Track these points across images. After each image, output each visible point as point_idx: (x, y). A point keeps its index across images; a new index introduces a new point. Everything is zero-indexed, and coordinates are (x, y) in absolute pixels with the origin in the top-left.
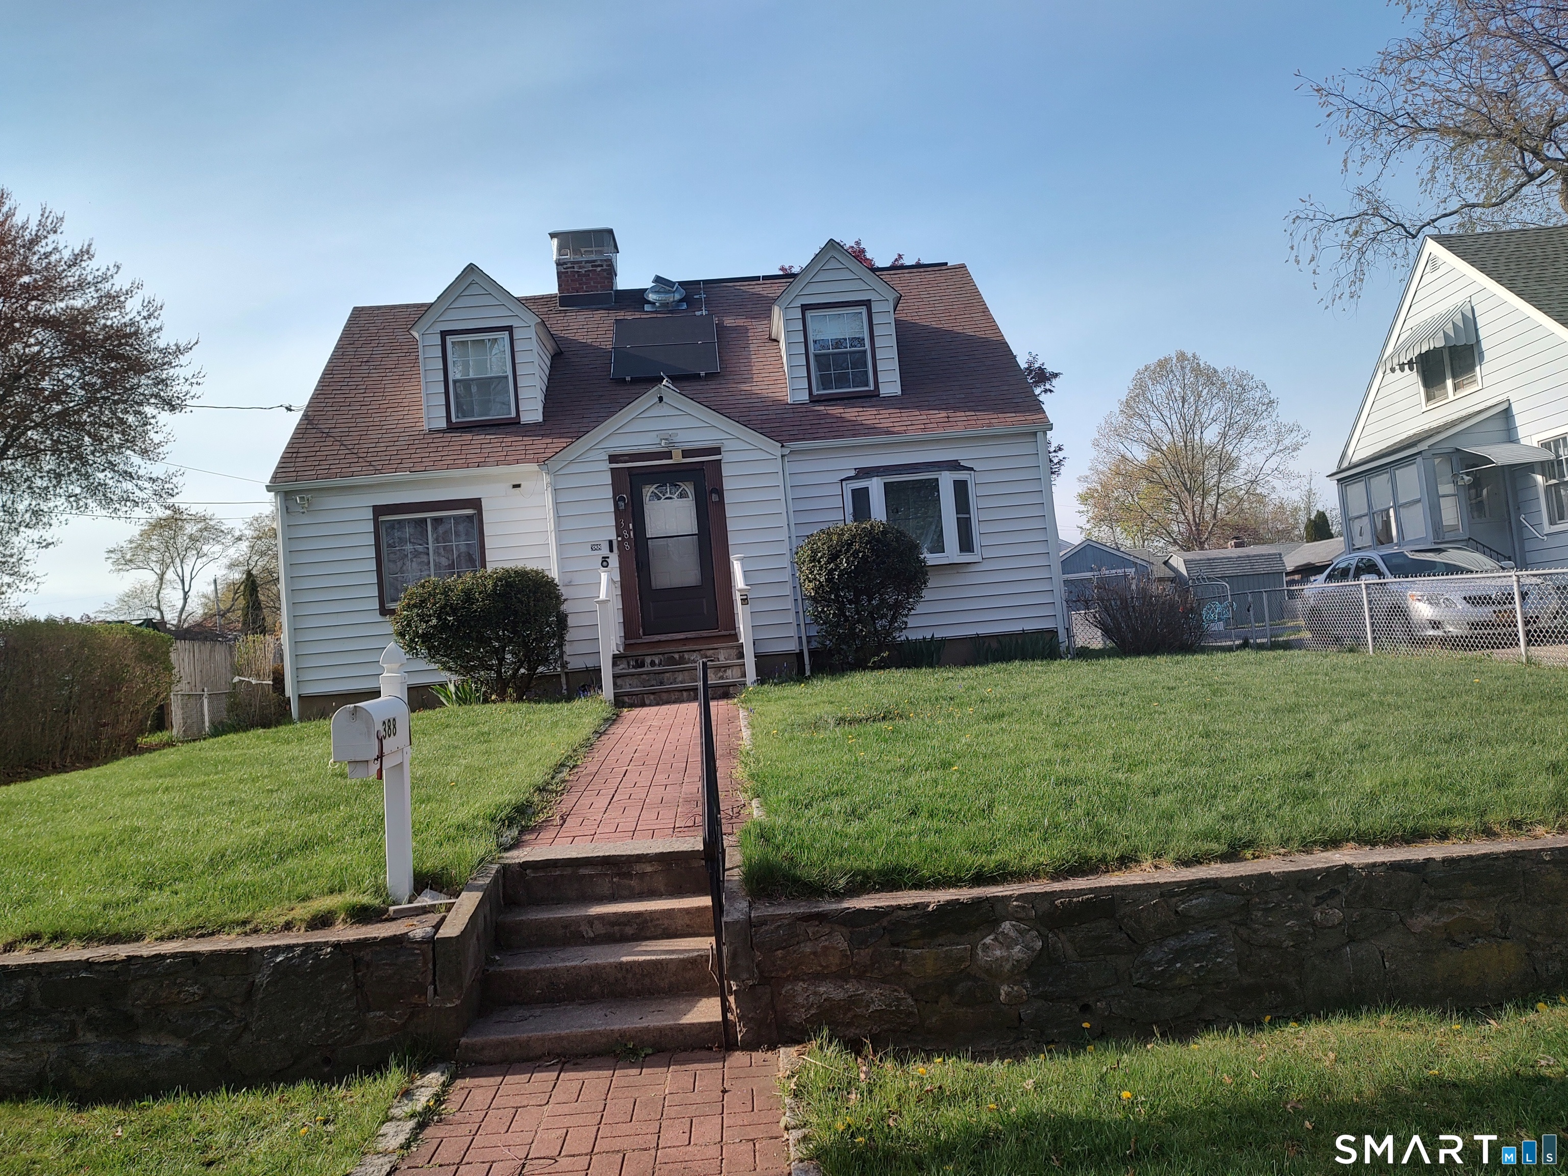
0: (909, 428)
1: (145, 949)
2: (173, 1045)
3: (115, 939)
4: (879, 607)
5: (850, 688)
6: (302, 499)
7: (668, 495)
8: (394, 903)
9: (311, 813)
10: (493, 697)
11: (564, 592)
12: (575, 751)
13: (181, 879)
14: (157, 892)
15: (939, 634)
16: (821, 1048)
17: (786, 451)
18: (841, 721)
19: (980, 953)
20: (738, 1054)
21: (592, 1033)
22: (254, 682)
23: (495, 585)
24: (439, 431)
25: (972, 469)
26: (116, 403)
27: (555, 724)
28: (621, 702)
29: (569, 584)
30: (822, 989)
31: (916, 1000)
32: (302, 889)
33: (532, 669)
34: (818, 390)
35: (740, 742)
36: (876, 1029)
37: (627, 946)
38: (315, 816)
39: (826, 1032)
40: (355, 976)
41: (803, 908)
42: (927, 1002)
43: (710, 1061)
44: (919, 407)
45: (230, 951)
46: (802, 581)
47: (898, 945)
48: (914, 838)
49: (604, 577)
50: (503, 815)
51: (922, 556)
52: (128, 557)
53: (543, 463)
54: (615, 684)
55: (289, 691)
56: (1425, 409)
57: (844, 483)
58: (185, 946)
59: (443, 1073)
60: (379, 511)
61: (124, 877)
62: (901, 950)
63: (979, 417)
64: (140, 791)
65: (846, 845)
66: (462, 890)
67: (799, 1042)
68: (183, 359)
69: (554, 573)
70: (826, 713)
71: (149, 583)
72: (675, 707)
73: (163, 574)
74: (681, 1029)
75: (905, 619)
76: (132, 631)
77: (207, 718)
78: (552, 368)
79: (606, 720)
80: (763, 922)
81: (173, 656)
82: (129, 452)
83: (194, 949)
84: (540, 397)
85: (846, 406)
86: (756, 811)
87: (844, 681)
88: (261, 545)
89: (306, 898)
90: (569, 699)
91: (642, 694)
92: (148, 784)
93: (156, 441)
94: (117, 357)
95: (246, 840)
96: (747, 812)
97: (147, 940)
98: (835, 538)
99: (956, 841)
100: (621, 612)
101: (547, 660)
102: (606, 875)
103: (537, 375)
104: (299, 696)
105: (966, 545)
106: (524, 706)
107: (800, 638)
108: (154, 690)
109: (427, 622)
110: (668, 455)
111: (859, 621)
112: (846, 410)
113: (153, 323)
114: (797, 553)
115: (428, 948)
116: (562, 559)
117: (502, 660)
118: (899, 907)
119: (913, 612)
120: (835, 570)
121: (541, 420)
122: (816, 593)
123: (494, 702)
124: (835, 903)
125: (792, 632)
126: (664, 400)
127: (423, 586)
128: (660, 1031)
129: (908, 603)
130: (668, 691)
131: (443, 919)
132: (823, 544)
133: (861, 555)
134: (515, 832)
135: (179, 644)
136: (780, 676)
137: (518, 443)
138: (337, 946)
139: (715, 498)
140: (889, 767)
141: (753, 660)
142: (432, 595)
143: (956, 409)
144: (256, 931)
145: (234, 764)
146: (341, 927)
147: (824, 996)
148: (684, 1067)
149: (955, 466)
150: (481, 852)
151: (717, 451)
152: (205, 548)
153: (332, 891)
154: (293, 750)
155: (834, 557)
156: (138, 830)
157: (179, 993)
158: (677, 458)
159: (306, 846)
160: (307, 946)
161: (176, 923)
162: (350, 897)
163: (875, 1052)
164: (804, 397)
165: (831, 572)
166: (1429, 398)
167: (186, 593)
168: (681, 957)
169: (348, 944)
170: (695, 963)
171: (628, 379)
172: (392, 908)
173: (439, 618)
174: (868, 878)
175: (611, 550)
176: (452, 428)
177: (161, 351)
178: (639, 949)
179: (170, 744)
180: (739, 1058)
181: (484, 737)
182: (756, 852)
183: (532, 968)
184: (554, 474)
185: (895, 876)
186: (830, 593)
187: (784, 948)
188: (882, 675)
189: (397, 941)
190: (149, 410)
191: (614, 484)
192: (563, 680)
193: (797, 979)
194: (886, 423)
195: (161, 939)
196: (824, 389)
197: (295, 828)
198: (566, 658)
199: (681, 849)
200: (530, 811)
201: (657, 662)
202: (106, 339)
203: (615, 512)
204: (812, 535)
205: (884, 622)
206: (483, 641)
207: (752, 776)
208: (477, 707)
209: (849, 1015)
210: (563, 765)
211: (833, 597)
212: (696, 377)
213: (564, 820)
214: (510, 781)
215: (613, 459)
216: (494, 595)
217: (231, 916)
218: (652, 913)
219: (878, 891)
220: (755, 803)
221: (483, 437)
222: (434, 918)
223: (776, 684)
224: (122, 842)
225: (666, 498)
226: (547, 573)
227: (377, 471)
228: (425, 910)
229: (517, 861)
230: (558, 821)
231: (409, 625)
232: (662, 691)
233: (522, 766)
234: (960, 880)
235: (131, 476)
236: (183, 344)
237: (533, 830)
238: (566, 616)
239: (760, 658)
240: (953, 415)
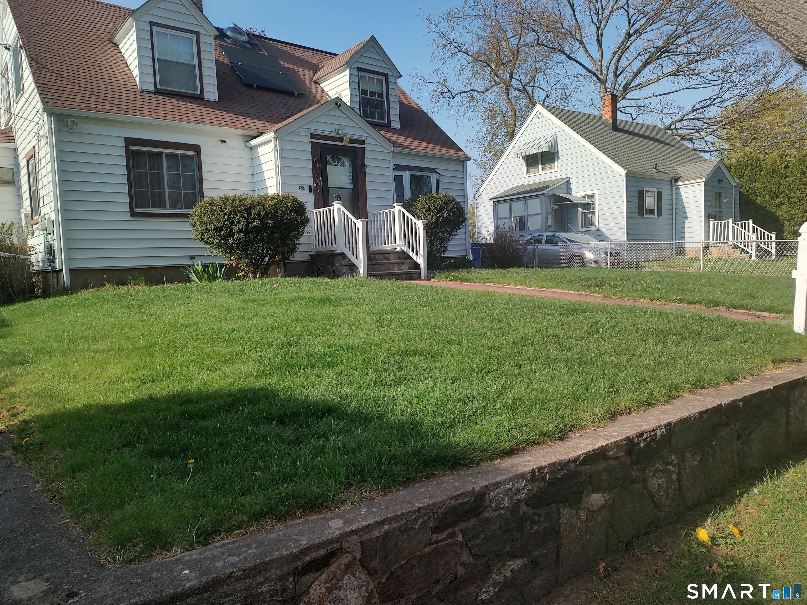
6: (71, 122)
7: (336, 163)
24: (152, 93)
25: (440, 174)
56: (525, 176)
60: (129, 141)
84: (216, 84)
104: (70, 269)
110: (341, 140)
121: (217, 100)
149: (435, 171)
151: (363, 142)
158: (345, 143)
166: (528, 172)
171: (255, 85)
175: (310, 191)
176: (161, 92)
184: (280, 139)
191: (312, 152)
203: (313, 168)
212: (292, 94)
215: (313, 136)
225: (335, 165)
227: (127, 112)
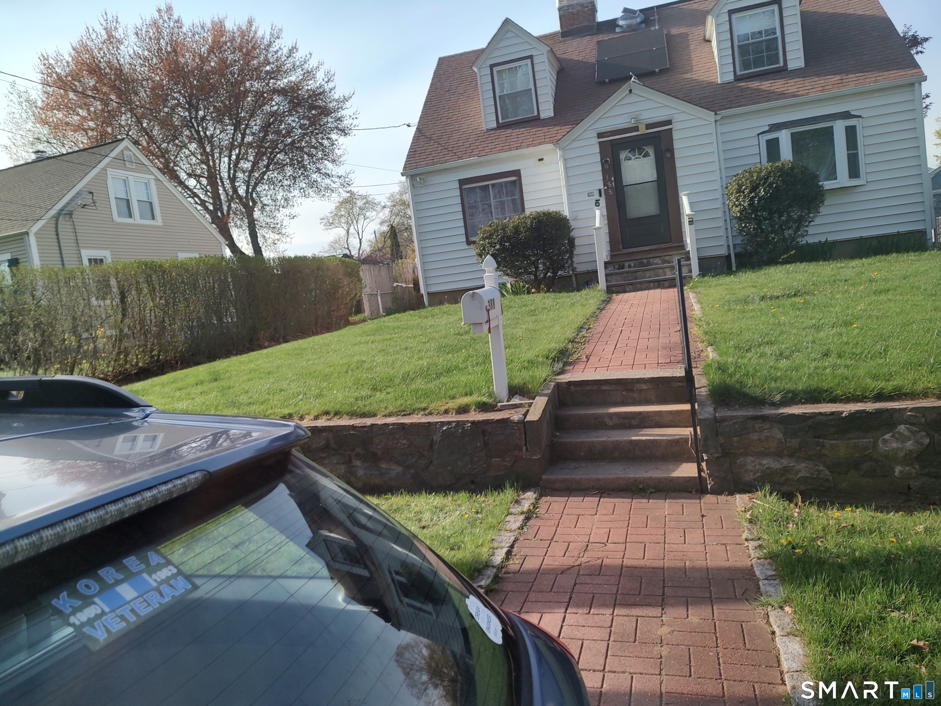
0: (810, 91)
1: (379, 421)
2: (396, 470)
3: (364, 415)
4: (787, 222)
5: (767, 276)
6: (420, 179)
7: (636, 156)
8: (500, 402)
9: (448, 354)
10: (533, 290)
11: (573, 224)
12: (588, 319)
13: (389, 387)
14: (379, 393)
15: (831, 238)
16: (765, 496)
17: (719, 117)
18: (763, 298)
19: (881, 445)
20: (708, 496)
21: (618, 478)
22: (404, 286)
23: (532, 222)
24: (492, 130)
25: (860, 117)
26: (317, 134)
27: (573, 305)
28: (611, 290)
29: (575, 219)
30: (764, 462)
31: (832, 472)
32: (451, 393)
33: (555, 273)
34: (740, 71)
35: (693, 313)
36: (802, 488)
37: (633, 431)
38: (450, 355)
39: (768, 487)
40: (484, 439)
41: (751, 412)
42: (839, 474)
43: (690, 498)
44: (818, 75)
45: (420, 423)
46: (730, 206)
47: (819, 438)
48: (828, 370)
49: (598, 212)
50: (553, 355)
51: (821, 183)
52: (331, 221)
53: (556, 142)
54: (606, 280)
55: (422, 291)
57: (760, 136)
58: (397, 420)
59: (535, 493)
60: (462, 182)
61: (362, 385)
62: (821, 440)
63: (867, 77)
64: (360, 343)
65: (779, 374)
66: (536, 396)
67: (749, 492)
68: (348, 104)
69: (566, 213)
70: (752, 293)
71: (342, 235)
72: (646, 292)
73: (348, 229)
74: (672, 479)
75: (806, 229)
76: (340, 260)
77: (381, 307)
78: (558, 79)
79: (604, 301)
80: (724, 419)
81: (361, 273)
82: (326, 162)
83: (402, 421)
84: (551, 100)
85: (762, 80)
86: (711, 354)
87: (762, 272)
88: (395, 210)
89: (453, 398)
90: (579, 290)
91: (624, 285)
92: (364, 339)
93: (339, 154)
94: (315, 107)
95: (418, 368)
96: (705, 354)
97: (379, 417)
98: (755, 175)
99: (861, 372)
100: (608, 235)
101: (564, 267)
102: (618, 390)
103: (549, 86)
104: (428, 293)
105: (854, 172)
106: (552, 295)
107: (728, 246)
108: (354, 292)
109: (494, 247)
110: (636, 129)
111: (772, 232)
112: (762, 83)
113: (331, 85)
114: (727, 188)
115: (522, 426)
116: (570, 203)
117: (537, 268)
118: (820, 414)
119: (812, 223)
120: (755, 197)
121: (553, 115)
122: (741, 214)
123: (533, 293)
124: (773, 409)
125: (723, 242)
126: (633, 91)
127: (490, 226)
128: (659, 480)
129: (809, 217)
130: (641, 283)
131: (528, 411)
132: (746, 180)
133: (774, 186)
134: (561, 365)
135: (363, 267)
136: (715, 271)
137: (540, 131)
138: (473, 423)
139: (668, 155)
140: (804, 325)
141: (697, 261)
142: (496, 230)
143: (848, 72)
144: (431, 414)
145: (403, 329)
146: (473, 413)
147: (766, 466)
148: (675, 501)
149: (846, 115)
150: (544, 375)
151: (669, 122)
152: (368, 214)
153: (466, 395)
154: (430, 322)
155: (754, 189)
156: (364, 362)
157: (397, 443)
158: (642, 130)
159: (449, 371)
160: (458, 422)
161: (391, 408)
162: (475, 398)
163: (803, 502)
164: (731, 77)
165: (752, 199)
167: (360, 240)
168: (669, 438)
169: (479, 422)
170: (680, 442)
171: (607, 80)
172: (499, 404)
173: (500, 245)
174: (796, 395)
175: (600, 196)
176: (500, 127)
177: (336, 101)
178: (642, 433)
179: (364, 321)
180: (709, 498)
181: (533, 313)
182: (717, 378)
183: (579, 440)
184: (563, 149)
185: (816, 394)
186: (752, 214)
187: (739, 436)
188: (790, 267)
189: (505, 422)
190: (334, 136)
191: (601, 152)
192: (574, 279)
193: (747, 455)
194: (792, 90)
195: (385, 416)
196: (745, 70)
197: (442, 361)
198: (575, 265)
199: (665, 375)
200: (568, 353)
201: (632, 265)
202: (310, 97)
203: (602, 170)
204: (738, 174)
205: (790, 231)
206: (527, 257)
207: (706, 333)
208: (525, 296)
209: (783, 478)
210: (582, 328)
211: (753, 216)
212: (652, 74)
213: (588, 358)
214: (553, 337)
215: (600, 135)
216: (531, 229)
217: (418, 406)
218: (648, 413)
219: (804, 403)
220: (709, 349)
221: (518, 130)
222: (524, 410)
223: (713, 276)
224: (358, 368)
225: (635, 158)
226: (562, 213)
227: (460, 158)
228: (516, 406)
229: (565, 381)
230: (585, 359)
231: (484, 249)
232: (637, 283)
233: (558, 328)
234: (866, 397)
235: (329, 175)
236: (347, 95)
237: (571, 364)
238: (574, 239)
239: (701, 260)
240: (846, 77)
